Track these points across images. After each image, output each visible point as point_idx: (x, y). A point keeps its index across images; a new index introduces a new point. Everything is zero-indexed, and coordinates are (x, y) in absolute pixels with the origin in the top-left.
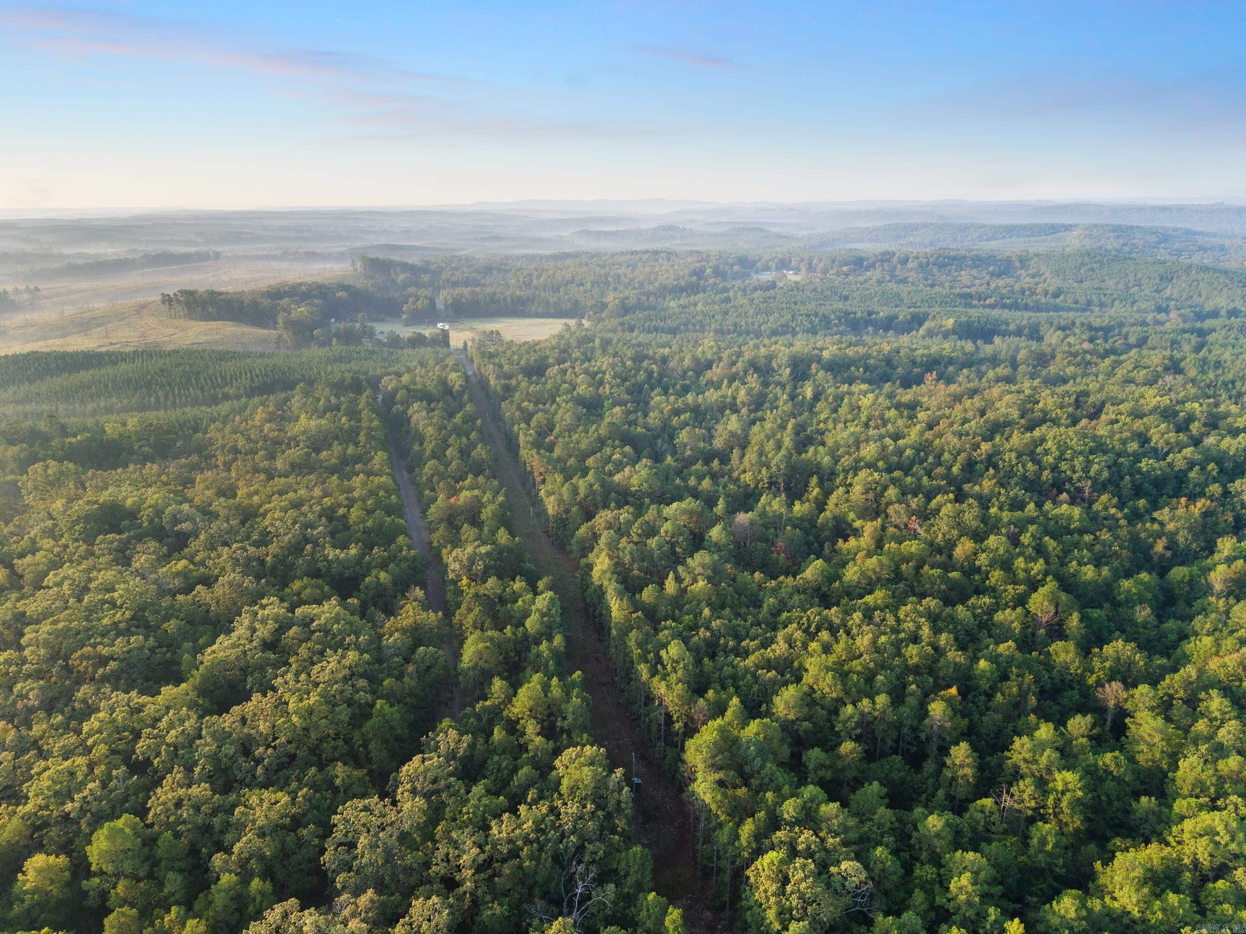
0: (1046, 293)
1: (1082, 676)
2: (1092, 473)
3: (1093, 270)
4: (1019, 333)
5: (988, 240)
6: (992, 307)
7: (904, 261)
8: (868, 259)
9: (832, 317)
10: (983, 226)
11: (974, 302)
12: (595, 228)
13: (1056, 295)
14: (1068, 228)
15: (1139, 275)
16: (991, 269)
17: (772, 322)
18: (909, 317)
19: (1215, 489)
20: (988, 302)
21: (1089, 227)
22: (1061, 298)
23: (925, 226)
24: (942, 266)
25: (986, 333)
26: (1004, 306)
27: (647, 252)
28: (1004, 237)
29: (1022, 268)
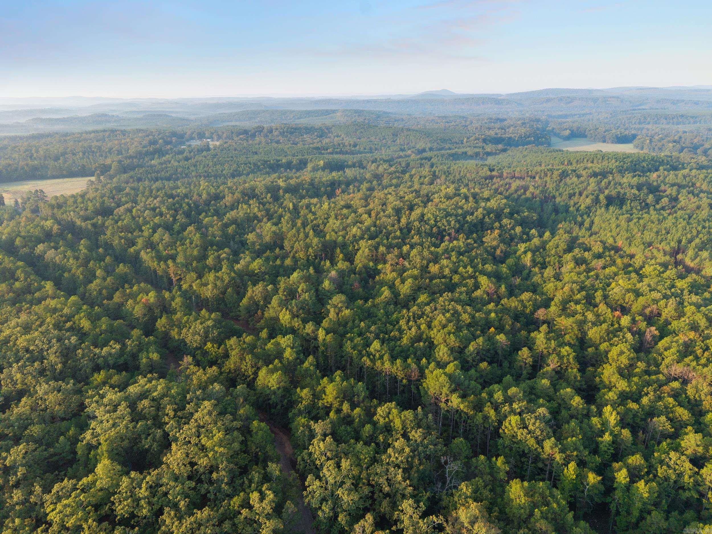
0: (350, 145)
1: (523, 310)
2: (452, 226)
3: (362, 132)
4: (354, 165)
5: (298, 118)
6: (331, 153)
7: (271, 131)
8: (250, 131)
9: (259, 164)
10: (293, 111)
11: (323, 152)
12: (44, 117)
13: (355, 146)
14: (334, 111)
15: (383, 134)
16: (316, 134)
17: (227, 170)
18: (298, 161)
19: (497, 224)
20: (329, 151)
21: (344, 111)
22: (358, 147)
23: (264, 111)
24: (291, 133)
25: (340, 167)
26: (337, 153)
27: (104, 131)
28: (305, 117)
29: (329, 133)
